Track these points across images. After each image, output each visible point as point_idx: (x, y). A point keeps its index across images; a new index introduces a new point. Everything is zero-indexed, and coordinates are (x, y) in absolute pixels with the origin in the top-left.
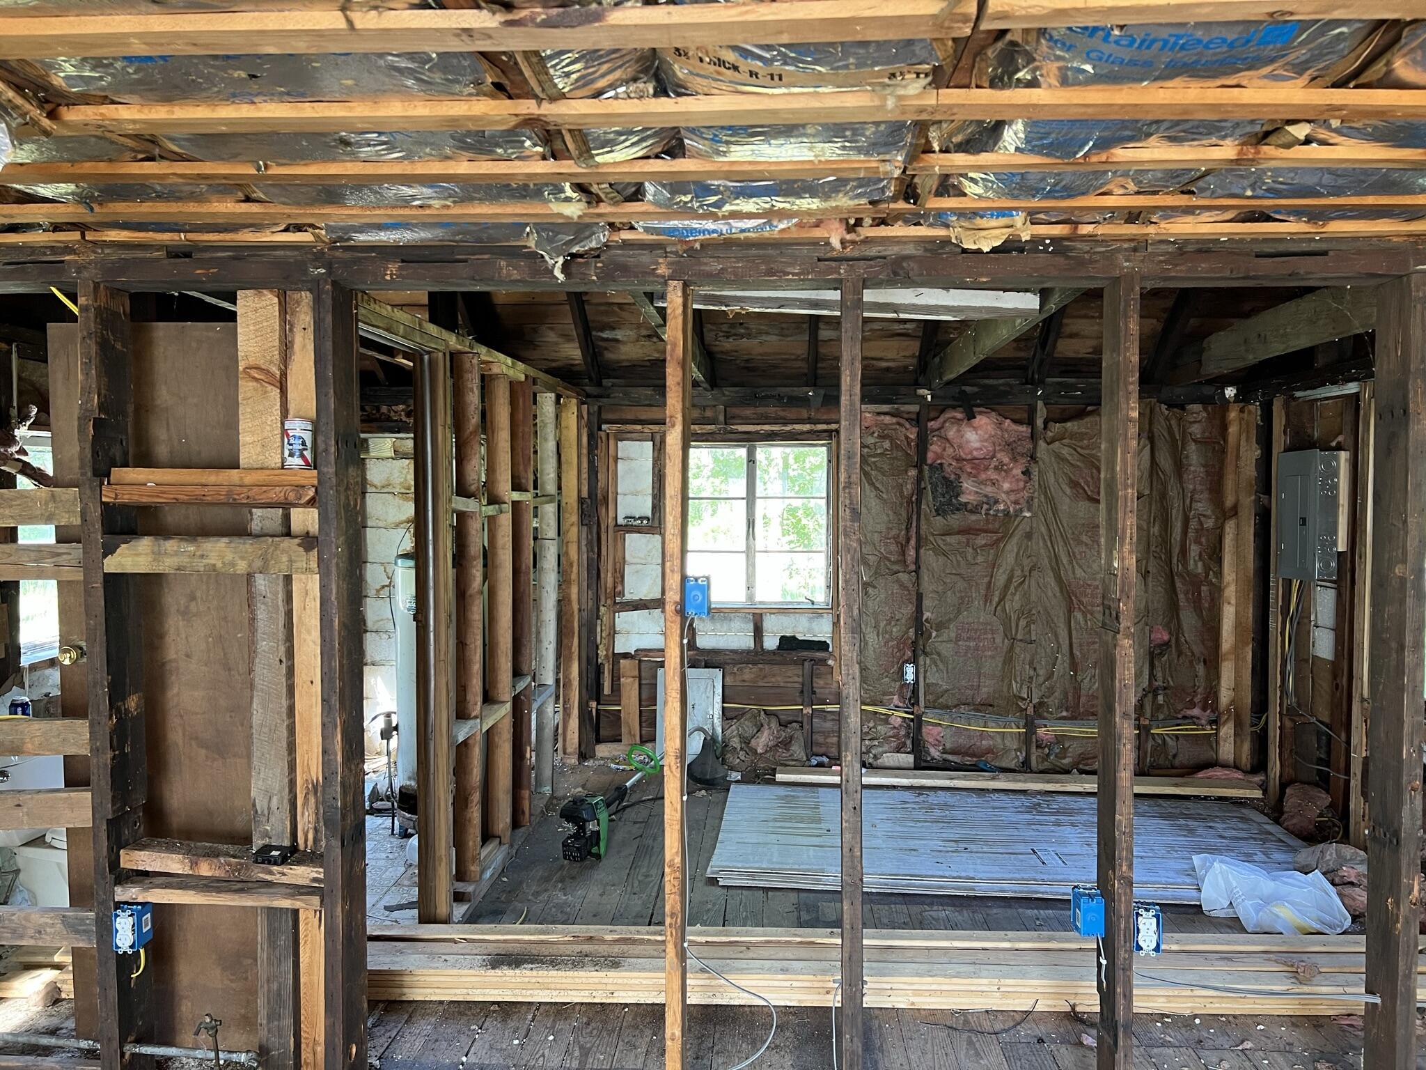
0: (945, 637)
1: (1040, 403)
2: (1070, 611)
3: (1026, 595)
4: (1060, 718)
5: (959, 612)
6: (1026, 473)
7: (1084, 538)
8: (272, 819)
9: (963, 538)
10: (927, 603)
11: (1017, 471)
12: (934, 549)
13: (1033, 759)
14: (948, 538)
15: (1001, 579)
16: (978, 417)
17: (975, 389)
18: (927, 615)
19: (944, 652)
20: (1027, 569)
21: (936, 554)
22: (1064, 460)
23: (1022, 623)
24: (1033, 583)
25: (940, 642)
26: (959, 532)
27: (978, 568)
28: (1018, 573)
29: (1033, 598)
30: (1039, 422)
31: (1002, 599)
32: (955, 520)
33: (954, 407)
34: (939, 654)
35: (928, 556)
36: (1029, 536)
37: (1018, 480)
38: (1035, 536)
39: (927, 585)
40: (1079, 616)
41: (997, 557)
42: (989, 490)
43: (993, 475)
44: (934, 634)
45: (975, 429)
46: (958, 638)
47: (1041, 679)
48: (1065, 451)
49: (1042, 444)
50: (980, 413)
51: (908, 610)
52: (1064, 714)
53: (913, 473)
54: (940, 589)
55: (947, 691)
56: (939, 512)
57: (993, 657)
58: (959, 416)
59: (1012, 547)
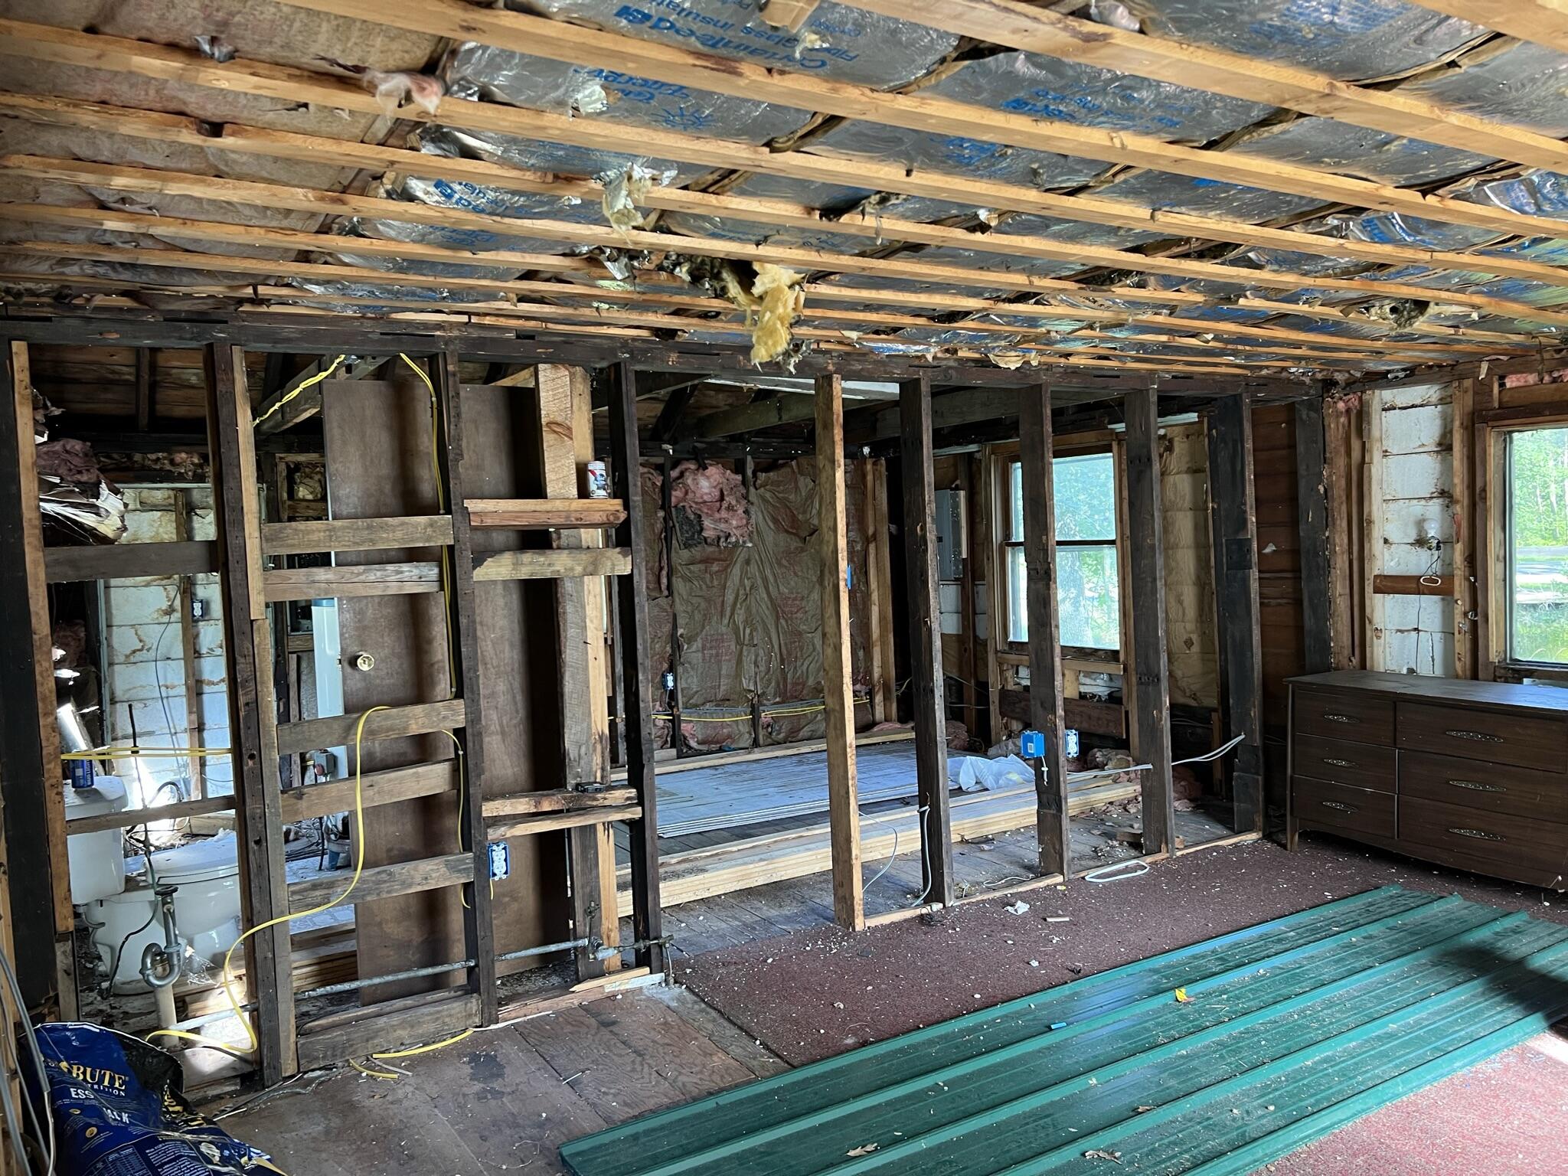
0: (694, 648)
1: (749, 458)
2: (778, 618)
3: (748, 609)
4: (775, 704)
5: (703, 627)
6: (746, 512)
7: (784, 562)
8: (582, 762)
9: (702, 567)
10: (680, 621)
11: (740, 511)
12: (682, 577)
13: (761, 737)
14: (691, 567)
15: (730, 597)
16: (710, 468)
17: (704, 445)
18: (680, 631)
19: (695, 661)
20: (748, 589)
21: (684, 581)
22: (768, 502)
23: (748, 631)
24: (753, 600)
25: (692, 653)
26: (701, 562)
27: (715, 590)
28: (742, 592)
29: (754, 611)
30: (749, 472)
31: (732, 614)
32: (697, 552)
33: (688, 460)
34: (690, 663)
35: (678, 584)
36: (748, 562)
37: (741, 519)
38: (753, 561)
39: (679, 607)
40: (782, 621)
41: (726, 579)
42: (723, 526)
43: (724, 514)
44: (686, 647)
45: (708, 478)
46: (704, 648)
47: (763, 674)
48: (768, 495)
49: (752, 489)
50: (711, 465)
51: (667, 628)
52: (778, 700)
53: (661, 514)
54: (689, 609)
55: (697, 692)
56: (687, 546)
57: (730, 661)
58: (693, 467)
59: (736, 571)
